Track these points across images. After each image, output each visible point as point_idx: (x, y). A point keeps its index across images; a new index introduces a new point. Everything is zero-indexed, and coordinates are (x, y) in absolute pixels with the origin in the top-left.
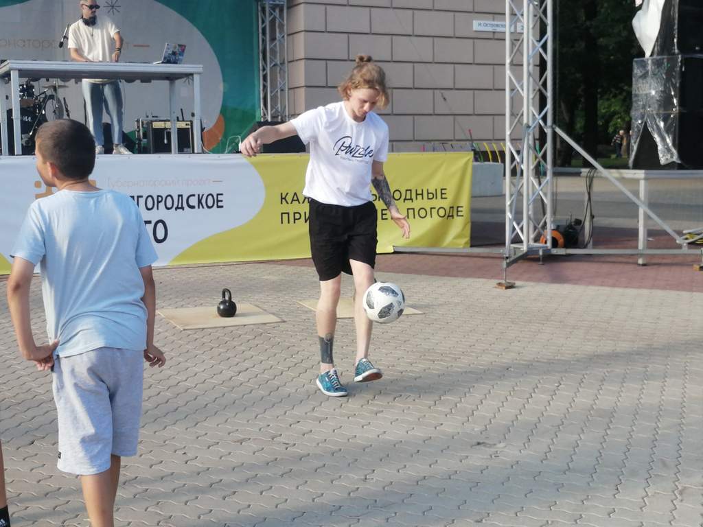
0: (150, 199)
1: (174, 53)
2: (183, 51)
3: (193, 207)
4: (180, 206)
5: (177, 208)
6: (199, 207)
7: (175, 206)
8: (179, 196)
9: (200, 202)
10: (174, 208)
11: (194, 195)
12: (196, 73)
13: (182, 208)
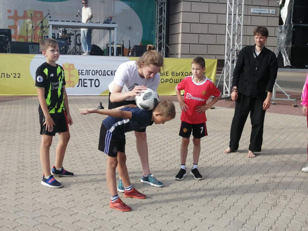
0: (93, 71)
1: (108, 20)
2: (112, 19)
3: (109, 75)
4: (104, 74)
5: (103, 75)
6: (111, 75)
7: (103, 74)
8: (104, 71)
9: (112, 73)
10: (102, 75)
11: (110, 71)
12: (115, 27)
13: (105, 75)
